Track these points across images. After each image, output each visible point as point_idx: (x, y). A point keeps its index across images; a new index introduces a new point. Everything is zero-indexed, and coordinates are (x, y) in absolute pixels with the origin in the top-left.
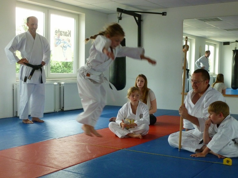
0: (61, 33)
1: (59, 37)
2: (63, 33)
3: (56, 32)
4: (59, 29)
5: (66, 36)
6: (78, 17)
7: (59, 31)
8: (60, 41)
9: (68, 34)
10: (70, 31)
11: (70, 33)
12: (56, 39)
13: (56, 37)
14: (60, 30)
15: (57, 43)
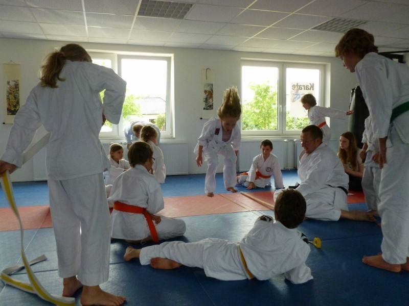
0: (300, 87)
1: (297, 92)
2: (303, 87)
3: (294, 86)
4: (297, 84)
5: (306, 89)
6: (324, 69)
7: (297, 85)
8: (298, 96)
9: (309, 87)
10: (313, 84)
11: (312, 87)
12: (293, 94)
13: (294, 92)
14: (299, 85)
15: (295, 98)
